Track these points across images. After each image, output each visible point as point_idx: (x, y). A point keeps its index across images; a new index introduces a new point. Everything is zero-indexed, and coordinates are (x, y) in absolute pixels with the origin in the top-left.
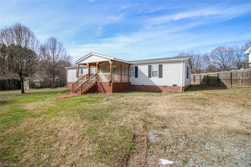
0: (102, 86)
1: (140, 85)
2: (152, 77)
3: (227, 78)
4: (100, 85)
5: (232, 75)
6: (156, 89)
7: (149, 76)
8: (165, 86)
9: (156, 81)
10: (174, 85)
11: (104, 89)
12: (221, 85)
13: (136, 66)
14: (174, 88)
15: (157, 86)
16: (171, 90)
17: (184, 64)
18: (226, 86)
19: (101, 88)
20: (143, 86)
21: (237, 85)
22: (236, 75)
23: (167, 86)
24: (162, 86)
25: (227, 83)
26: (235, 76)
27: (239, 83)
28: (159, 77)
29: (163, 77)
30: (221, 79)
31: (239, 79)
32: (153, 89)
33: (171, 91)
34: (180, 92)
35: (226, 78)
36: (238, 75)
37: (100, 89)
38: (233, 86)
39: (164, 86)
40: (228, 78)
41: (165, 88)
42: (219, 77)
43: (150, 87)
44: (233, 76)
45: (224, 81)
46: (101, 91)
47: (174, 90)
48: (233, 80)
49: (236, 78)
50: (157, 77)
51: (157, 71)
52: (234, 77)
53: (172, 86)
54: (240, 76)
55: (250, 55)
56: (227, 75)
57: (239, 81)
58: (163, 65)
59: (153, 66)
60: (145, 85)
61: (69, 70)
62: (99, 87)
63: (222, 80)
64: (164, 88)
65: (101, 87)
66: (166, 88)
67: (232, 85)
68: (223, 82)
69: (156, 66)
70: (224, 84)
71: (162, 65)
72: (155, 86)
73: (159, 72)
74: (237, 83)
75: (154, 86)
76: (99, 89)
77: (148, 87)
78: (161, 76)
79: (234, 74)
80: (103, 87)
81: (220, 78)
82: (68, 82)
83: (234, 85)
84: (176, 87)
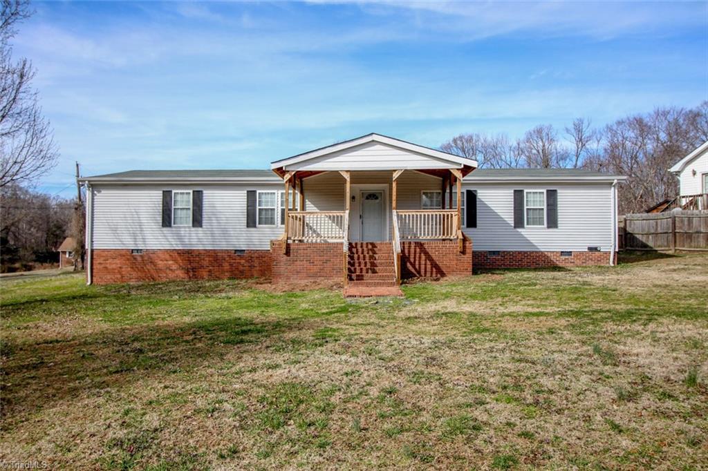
0: (426, 253)
1: (485, 252)
2: (526, 226)
3: (657, 229)
4: (418, 250)
5: (676, 222)
6: (538, 262)
7: (515, 224)
8: (566, 250)
9: (538, 237)
10: (591, 249)
11: (435, 265)
12: (637, 248)
13: (472, 188)
14: (591, 257)
15: (542, 252)
16: (584, 261)
17: (616, 191)
18: (656, 251)
19: (423, 262)
20: (494, 253)
21: (691, 247)
22: (686, 223)
23: (571, 252)
24: (557, 252)
25: (659, 243)
26: (684, 224)
27: (698, 242)
28: (548, 227)
29: (559, 225)
30: (636, 232)
31: (697, 232)
32: (529, 261)
33: (584, 265)
34: (608, 265)
35: (652, 231)
36: (692, 223)
37: (417, 267)
38: (681, 249)
39: (562, 253)
40: (659, 230)
41: (567, 257)
42: (628, 229)
43: (519, 257)
44: (677, 224)
45: (648, 237)
46: (423, 273)
47: (590, 262)
48: (677, 234)
49: (689, 229)
50: (543, 224)
51: (543, 209)
52: (681, 228)
53: (587, 250)
54: (700, 226)
55: (682, 175)
56: (657, 223)
57: (698, 236)
58: (559, 191)
59: (527, 193)
60: (504, 252)
61: (104, 192)
62: (412, 260)
63: (637, 236)
64: (563, 257)
65: (423, 257)
66: (569, 257)
67: (676, 248)
68: (644, 241)
69: (537, 193)
70: (645, 246)
71: (556, 191)
72: (536, 252)
73: (548, 210)
74: (691, 241)
75: (533, 252)
76: (414, 267)
77: (511, 257)
78: (553, 223)
79: (682, 221)
80: (429, 257)
81: (631, 232)
82: (92, 251)
83: (684, 246)
84: (597, 253)
